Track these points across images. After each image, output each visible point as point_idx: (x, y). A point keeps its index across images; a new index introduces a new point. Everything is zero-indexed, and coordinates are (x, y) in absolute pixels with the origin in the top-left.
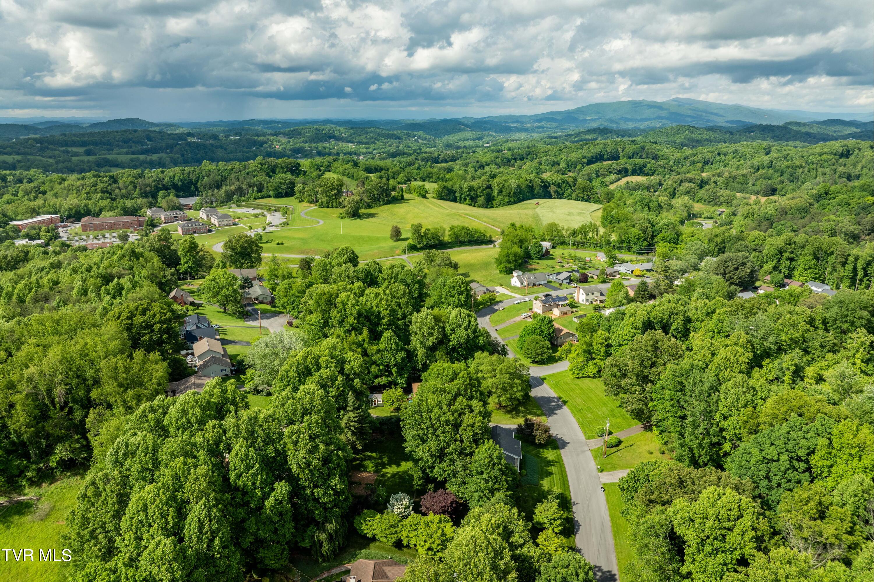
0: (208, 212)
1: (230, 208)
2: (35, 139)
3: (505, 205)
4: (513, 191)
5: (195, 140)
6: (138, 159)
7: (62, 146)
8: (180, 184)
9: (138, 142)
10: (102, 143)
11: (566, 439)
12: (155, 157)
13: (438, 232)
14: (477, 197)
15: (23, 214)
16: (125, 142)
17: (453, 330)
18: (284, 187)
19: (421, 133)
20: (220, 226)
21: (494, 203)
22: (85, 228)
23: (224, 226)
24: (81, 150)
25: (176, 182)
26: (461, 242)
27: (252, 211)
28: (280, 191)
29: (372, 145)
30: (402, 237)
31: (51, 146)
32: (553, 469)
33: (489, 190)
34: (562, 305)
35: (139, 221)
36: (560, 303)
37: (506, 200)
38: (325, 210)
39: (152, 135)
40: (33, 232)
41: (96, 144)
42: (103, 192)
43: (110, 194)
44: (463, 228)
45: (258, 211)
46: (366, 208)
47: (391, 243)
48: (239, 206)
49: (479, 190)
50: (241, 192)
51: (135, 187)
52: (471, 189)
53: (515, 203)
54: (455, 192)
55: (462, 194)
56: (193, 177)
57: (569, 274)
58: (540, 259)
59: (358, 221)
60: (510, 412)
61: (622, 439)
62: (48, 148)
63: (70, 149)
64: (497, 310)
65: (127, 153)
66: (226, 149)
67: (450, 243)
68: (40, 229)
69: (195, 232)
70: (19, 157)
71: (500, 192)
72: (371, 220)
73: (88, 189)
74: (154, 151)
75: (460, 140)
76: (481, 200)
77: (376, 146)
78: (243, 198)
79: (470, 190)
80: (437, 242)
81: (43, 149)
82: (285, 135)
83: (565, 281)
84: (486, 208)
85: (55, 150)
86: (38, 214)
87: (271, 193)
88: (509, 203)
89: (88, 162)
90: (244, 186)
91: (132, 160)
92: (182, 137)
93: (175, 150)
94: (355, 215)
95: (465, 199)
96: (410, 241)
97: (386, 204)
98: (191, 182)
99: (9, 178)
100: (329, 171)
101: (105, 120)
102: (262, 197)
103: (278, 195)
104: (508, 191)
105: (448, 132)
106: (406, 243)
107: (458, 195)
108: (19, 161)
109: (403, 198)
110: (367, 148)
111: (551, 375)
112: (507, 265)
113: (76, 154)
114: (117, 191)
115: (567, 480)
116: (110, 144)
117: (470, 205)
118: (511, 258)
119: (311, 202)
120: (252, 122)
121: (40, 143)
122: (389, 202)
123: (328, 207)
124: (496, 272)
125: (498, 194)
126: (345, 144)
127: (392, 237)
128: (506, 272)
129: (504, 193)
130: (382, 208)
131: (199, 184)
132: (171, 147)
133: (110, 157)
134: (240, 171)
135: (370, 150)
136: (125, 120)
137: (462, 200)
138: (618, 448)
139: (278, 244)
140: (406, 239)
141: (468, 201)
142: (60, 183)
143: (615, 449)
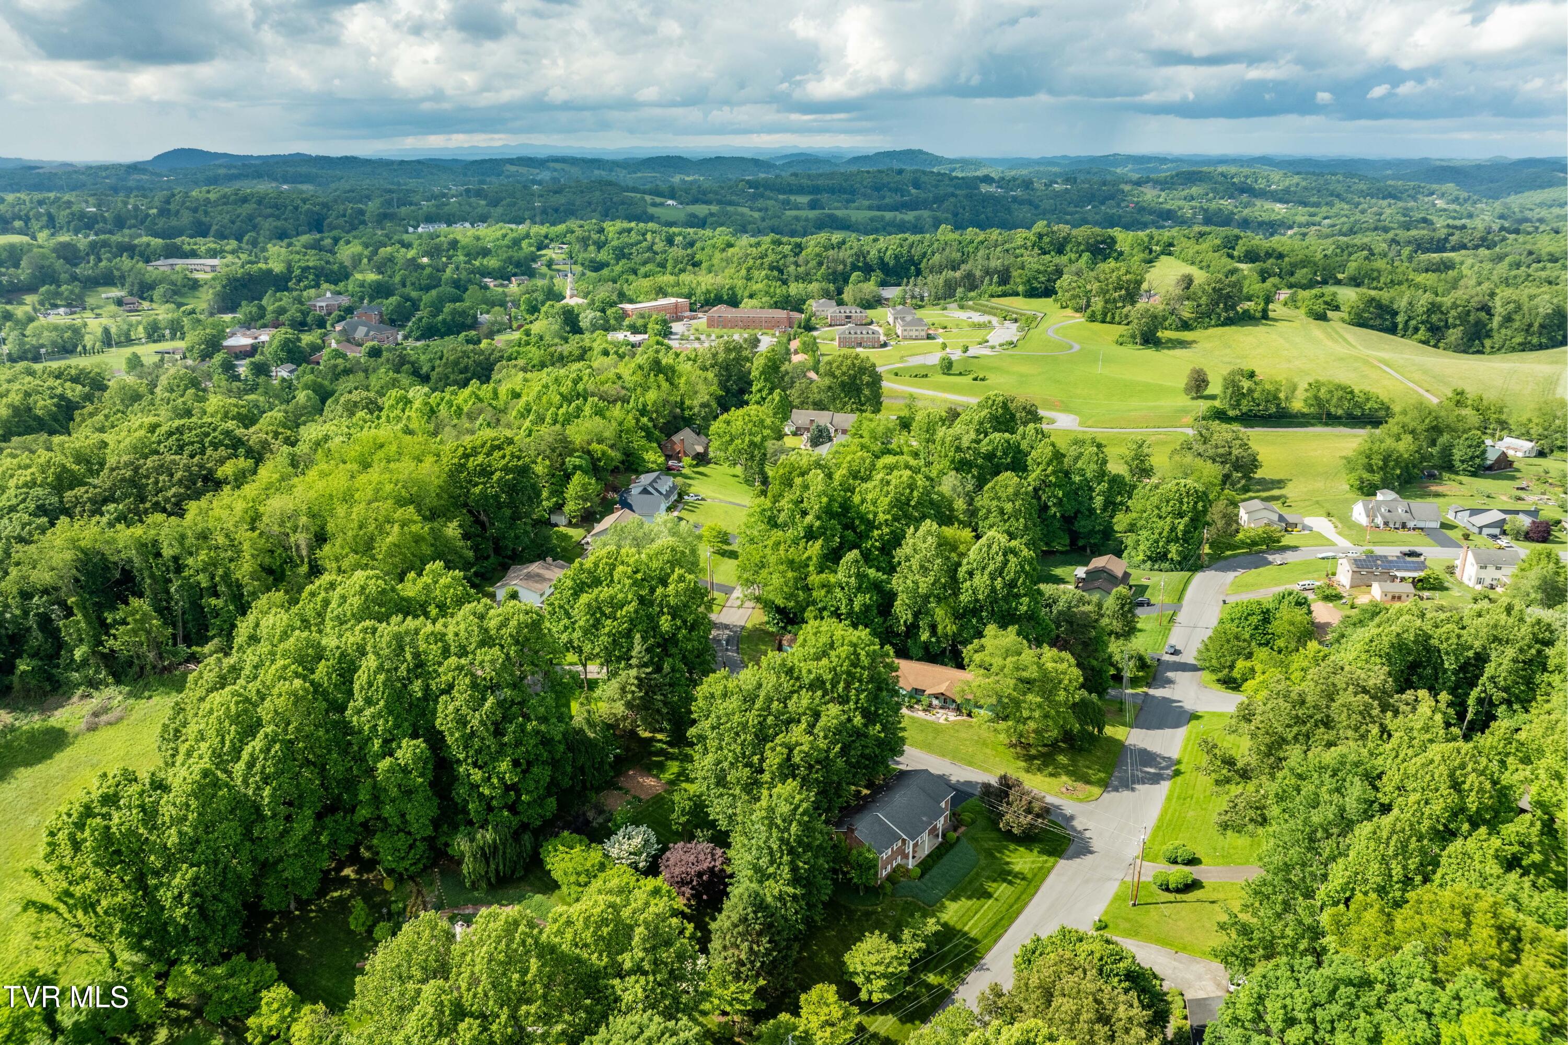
0: (899, 312)
1: (945, 309)
2: (748, 182)
3: (1513, 350)
4: (1539, 320)
5: (992, 189)
6: (883, 218)
7: (784, 193)
8: (892, 263)
9: (896, 190)
10: (842, 190)
11: (1096, 844)
12: (910, 216)
13: (1278, 390)
14: (1447, 327)
15: (647, 293)
16: (877, 188)
17: (971, 574)
18: (1042, 278)
19: (1450, 187)
20: (905, 338)
21: (1488, 343)
22: (711, 323)
23: (911, 338)
24: (803, 199)
25: (886, 259)
26: (1329, 415)
27: (977, 317)
28: (1036, 285)
29: (1324, 209)
30: (1207, 392)
31: (768, 193)
32: (1001, 890)
33: (1483, 315)
34: (1403, 579)
35: (789, 318)
36: (1399, 574)
37: (1519, 339)
38: (1097, 326)
39: (924, 178)
40: (640, 322)
41: (832, 191)
42: (772, 268)
43: (781, 272)
44: (1339, 387)
45: (986, 318)
46: (1177, 329)
47: (1184, 401)
48: (962, 307)
49: (1453, 313)
50: (971, 283)
51: (820, 264)
52: (1434, 308)
53: (1541, 347)
54: (1396, 313)
55: (1410, 318)
56: (916, 252)
57: (1502, 516)
58: (1474, 474)
59: (1150, 353)
60: (1029, 759)
61: (1205, 882)
62: (762, 196)
63: (792, 198)
64: (1270, 563)
65: (870, 208)
66: (1037, 207)
67: (1304, 415)
68: (650, 317)
69: (860, 345)
70: (714, 208)
71: (1508, 319)
72: (1178, 352)
73: (751, 262)
74: (913, 205)
75: (1541, 205)
76: (1454, 335)
77: (1334, 210)
78: (972, 294)
79: (1429, 312)
80: (1273, 409)
81: (754, 197)
82: (1156, 182)
83: (1486, 531)
84: (1465, 352)
85: (770, 198)
86: (665, 295)
87: (1021, 289)
88: (1525, 347)
89: (807, 220)
90: (978, 273)
91: (872, 220)
92: (971, 184)
93: (946, 204)
94: (1149, 339)
95: (1416, 330)
96: (1217, 403)
97: (1224, 324)
98: (911, 261)
99: (679, 239)
100: (1170, 254)
101: (872, 152)
102: (1004, 295)
103: (1032, 293)
104: (1527, 320)
105: (1520, 187)
106: (1210, 403)
107: (1400, 319)
108: (712, 215)
109: (1265, 316)
110: (1312, 215)
111: (1213, 714)
112: (1366, 475)
113: (797, 207)
114: (792, 268)
115: (1012, 920)
116: (853, 192)
117: (1425, 342)
118: (1377, 461)
119: (1078, 310)
120: (1115, 160)
121: (756, 188)
122: (1229, 322)
123: (1103, 322)
124: (1343, 485)
125: (1501, 326)
126: (1268, 205)
127: (1187, 390)
128: (1361, 489)
129: (1517, 324)
130: (1211, 331)
131: (922, 266)
132: (939, 200)
133: (839, 213)
134: (996, 246)
135: (1317, 219)
136: (900, 152)
137: (1407, 331)
138: (1179, 897)
139: (975, 379)
140: (1213, 397)
141: (1422, 334)
142: (723, 250)
143: (1171, 897)
